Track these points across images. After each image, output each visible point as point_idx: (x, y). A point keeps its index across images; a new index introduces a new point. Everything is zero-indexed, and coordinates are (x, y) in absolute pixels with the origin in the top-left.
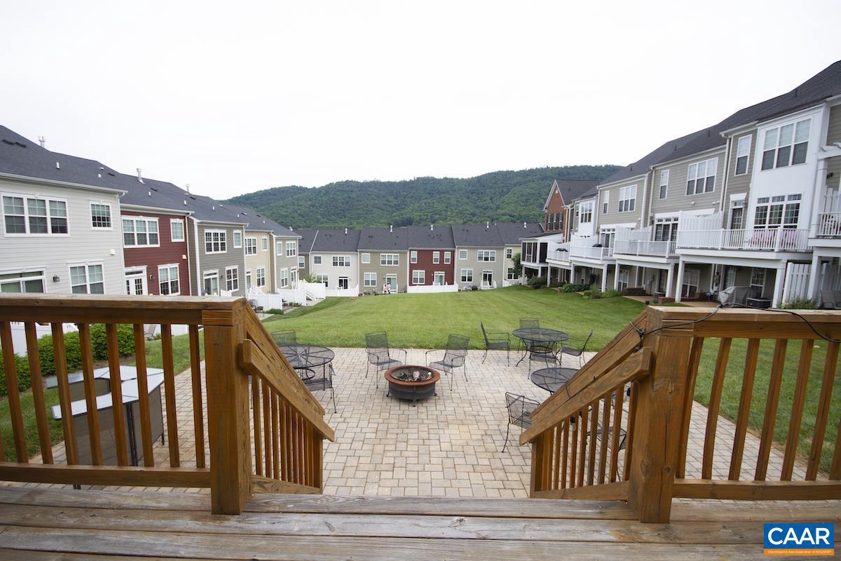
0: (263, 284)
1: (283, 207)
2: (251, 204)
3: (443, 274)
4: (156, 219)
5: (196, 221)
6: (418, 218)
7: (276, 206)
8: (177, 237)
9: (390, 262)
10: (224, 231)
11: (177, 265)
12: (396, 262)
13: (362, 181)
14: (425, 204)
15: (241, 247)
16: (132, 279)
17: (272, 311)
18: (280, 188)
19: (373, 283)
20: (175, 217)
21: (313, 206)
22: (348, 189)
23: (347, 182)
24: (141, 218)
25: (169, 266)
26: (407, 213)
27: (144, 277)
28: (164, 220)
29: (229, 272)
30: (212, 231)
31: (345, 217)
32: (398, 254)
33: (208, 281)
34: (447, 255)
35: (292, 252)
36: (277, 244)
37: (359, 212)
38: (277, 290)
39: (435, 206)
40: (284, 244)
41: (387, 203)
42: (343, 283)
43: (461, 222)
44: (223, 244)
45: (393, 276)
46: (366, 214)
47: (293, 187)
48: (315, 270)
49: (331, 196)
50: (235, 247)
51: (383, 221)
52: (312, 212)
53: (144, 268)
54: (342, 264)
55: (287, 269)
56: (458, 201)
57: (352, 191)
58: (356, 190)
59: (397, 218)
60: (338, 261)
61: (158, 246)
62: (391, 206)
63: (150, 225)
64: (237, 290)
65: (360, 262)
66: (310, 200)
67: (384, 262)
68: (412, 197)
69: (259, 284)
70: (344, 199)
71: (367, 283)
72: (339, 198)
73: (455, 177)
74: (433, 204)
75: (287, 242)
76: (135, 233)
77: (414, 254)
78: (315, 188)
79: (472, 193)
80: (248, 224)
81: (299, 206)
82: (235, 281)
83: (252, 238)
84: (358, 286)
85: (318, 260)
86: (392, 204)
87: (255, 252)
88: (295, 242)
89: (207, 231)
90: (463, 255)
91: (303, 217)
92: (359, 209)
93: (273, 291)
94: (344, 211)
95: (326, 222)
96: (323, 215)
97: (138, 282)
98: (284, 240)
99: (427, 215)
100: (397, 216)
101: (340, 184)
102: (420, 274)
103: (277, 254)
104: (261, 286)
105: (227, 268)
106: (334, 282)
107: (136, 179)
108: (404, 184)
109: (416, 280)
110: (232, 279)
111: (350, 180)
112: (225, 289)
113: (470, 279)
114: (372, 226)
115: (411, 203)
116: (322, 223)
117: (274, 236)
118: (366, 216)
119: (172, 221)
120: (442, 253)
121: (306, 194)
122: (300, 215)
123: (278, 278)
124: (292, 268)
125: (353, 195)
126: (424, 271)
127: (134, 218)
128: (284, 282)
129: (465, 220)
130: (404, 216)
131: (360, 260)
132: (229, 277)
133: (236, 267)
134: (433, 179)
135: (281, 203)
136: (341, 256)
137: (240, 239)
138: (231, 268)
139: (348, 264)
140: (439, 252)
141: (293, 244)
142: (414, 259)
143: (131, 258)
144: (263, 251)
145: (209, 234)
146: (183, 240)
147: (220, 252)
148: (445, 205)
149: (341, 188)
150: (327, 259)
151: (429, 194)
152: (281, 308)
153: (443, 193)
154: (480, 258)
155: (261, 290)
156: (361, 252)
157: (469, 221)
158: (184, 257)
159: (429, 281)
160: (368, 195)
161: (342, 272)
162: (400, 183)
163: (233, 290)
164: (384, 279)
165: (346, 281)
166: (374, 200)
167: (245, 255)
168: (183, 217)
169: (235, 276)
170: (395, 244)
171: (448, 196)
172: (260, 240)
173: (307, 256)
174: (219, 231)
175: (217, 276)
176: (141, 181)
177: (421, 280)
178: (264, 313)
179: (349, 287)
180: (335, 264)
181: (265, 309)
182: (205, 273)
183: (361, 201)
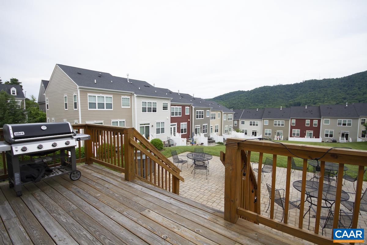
0: (217, 132)
1: (234, 100)
2: (221, 99)
3: (312, 132)
4: (181, 107)
5: (193, 107)
6: (305, 102)
7: (231, 100)
8: (187, 113)
9: (279, 125)
10: (203, 111)
11: (186, 123)
12: (282, 125)
13: (272, 86)
14: (310, 94)
15: (209, 117)
16: (173, 127)
17: (219, 143)
18: (233, 92)
19: (270, 134)
20: (187, 106)
21: (247, 99)
22: (265, 90)
23: (264, 87)
24: (177, 107)
25: (184, 123)
26: (297, 100)
27: (176, 126)
28: (183, 107)
29: (204, 126)
30: (199, 111)
31: (262, 103)
32: (284, 121)
33: (196, 129)
34: (315, 122)
35: (231, 119)
36: (224, 116)
37: (270, 100)
38: (223, 134)
39: (316, 95)
40: (227, 116)
41: (285, 95)
42: (254, 133)
43: (335, 103)
44: (202, 116)
45: (281, 131)
46: (274, 101)
47: (239, 91)
48: (242, 127)
49: (256, 94)
50: (207, 117)
51: (283, 104)
52: (247, 101)
53: (176, 124)
54: (254, 125)
55: (228, 126)
56: (333, 91)
57: (267, 91)
58: (269, 90)
59: (291, 103)
60: (252, 124)
61: (181, 116)
62: (288, 97)
63: (179, 109)
64: (207, 133)
65: (263, 124)
66: (246, 96)
67: (276, 125)
68: (301, 91)
69: (216, 132)
70: (262, 95)
71: (266, 134)
72: (260, 94)
73: (331, 78)
74: (315, 94)
75: (228, 115)
76: (175, 112)
77: (294, 121)
78: (248, 91)
79: (344, 86)
80: (212, 108)
81: (241, 99)
82: (206, 130)
83: (214, 113)
84: (262, 135)
85: (243, 123)
86: (289, 96)
87: (215, 119)
88: (232, 115)
89: (197, 111)
90: (327, 122)
91: (243, 104)
92: (270, 99)
93: (221, 135)
94: (262, 100)
95: (253, 106)
96: (252, 103)
97: (174, 128)
98: (227, 114)
99: (311, 100)
100: (291, 102)
101: (261, 88)
102: (297, 131)
103: (224, 119)
104: (216, 133)
105: (203, 125)
106: (250, 133)
107: (177, 93)
108: (296, 85)
109: (294, 134)
110: (205, 129)
111: (266, 86)
112: (202, 133)
113: (331, 136)
114: (276, 107)
115: (300, 94)
116: (251, 106)
117: (223, 112)
118: (273, 102)
119: (186, 107)
120: (312, 121)
121: (244, 94)
122: (241, 103)
123: (224, 129)
124: (230, 126)
125: (267, 93)
126: (300, 130)
127: (175, 107)
128: (226, 131)
129: (338, 102)
130: (296, 101)
131: (263, 123)
132: (204, 128)
133: (207, 124)
134: (315, 80)
135: (234, 98)
136: (254, 121)
137: (209, 113)
138: (205, 125)
139: (257, 125)
140: (310, 120)
141: (231, 116)
142: (293, 124)
143: (173, 120)
144: (218, 118)
145: (198, 112)
146: (189, 114)
147: (201, 118)
148: (324, 94)
149: (261, 90)
150: (247, 122)
151: (313, 89)
152: (223, 142)
153: (322, 87)
154: (340, 124)
155: (216, 134)
156: (264, 119)
157: (341, 102)
158: (189, 120)
159: (302, 135)
160: (275, 92)
161: (254, 128)
162: (294, 84)
163: (205, 133)
164: (276, 133)
165: (256, 133)
166: (278, 94)
167: (211, 120)
168: (190, 106)
169: (206, 128)
170: (283, 116)
171: (326, 89)
172: (217, 114)
173: (238, 121)
174: (201, 111)
175: (199, 127)
176: (179, 94)
177: (298, 134)
178: (215, 143)
179: (257, 135)
180: (251, 125)
181: (216, 142)
182: (195, 126)
183: (271, 95)
